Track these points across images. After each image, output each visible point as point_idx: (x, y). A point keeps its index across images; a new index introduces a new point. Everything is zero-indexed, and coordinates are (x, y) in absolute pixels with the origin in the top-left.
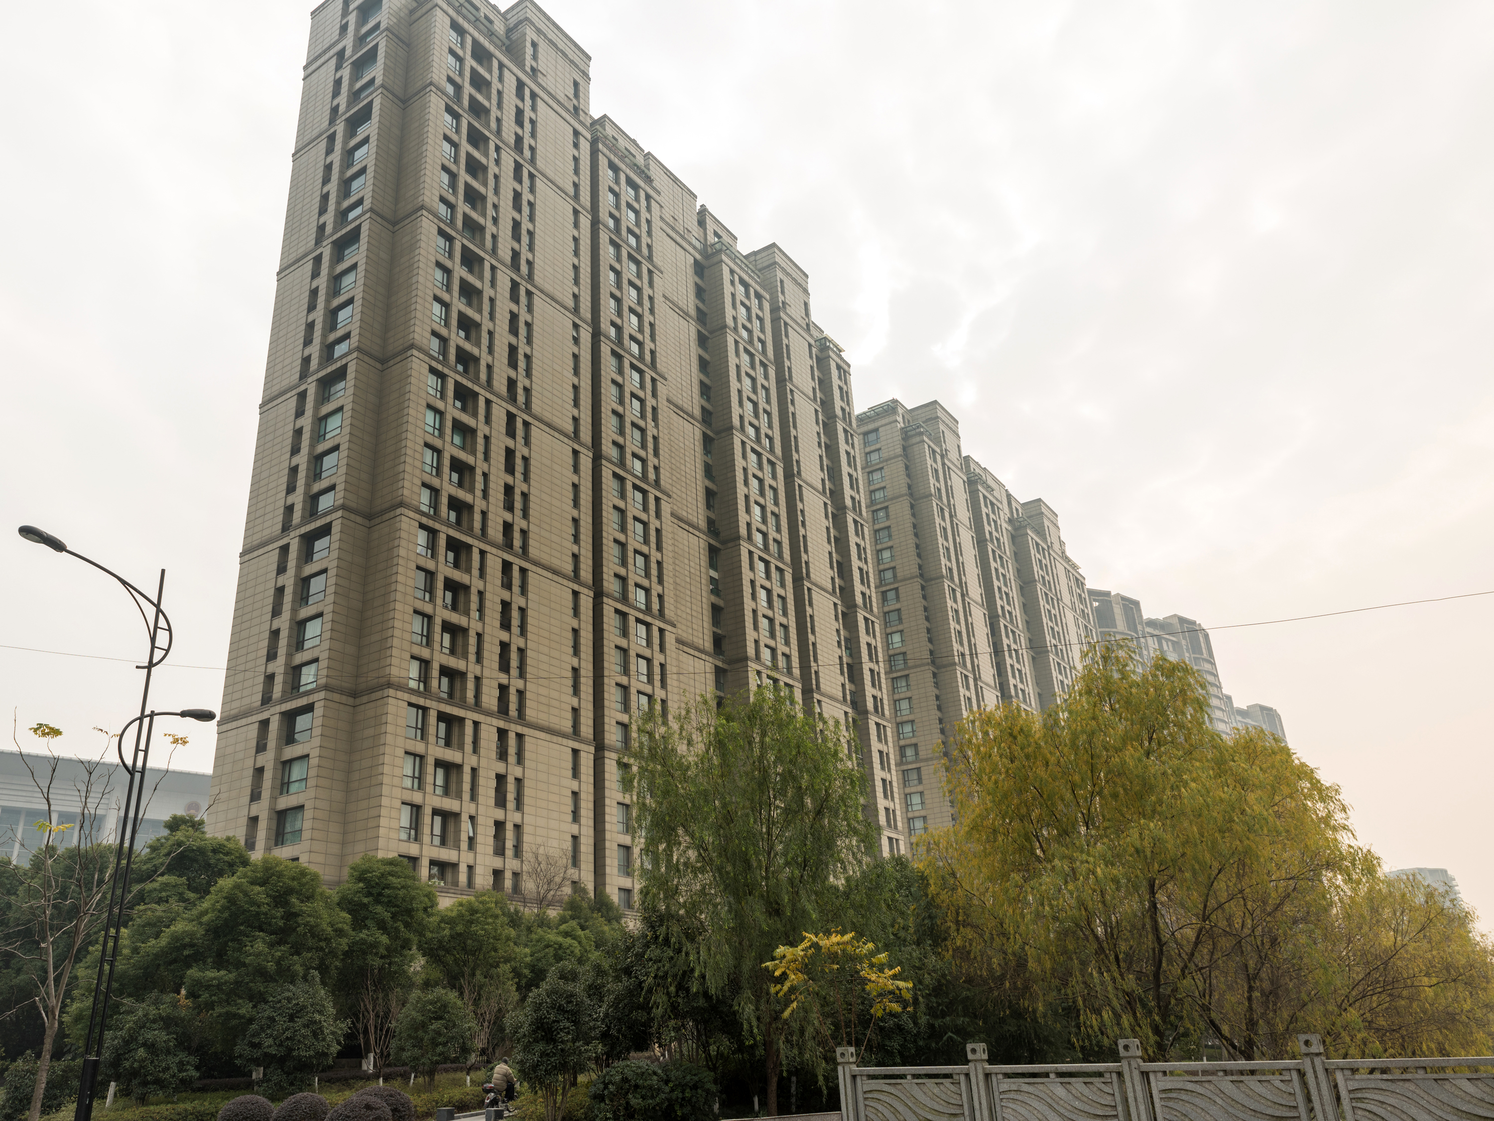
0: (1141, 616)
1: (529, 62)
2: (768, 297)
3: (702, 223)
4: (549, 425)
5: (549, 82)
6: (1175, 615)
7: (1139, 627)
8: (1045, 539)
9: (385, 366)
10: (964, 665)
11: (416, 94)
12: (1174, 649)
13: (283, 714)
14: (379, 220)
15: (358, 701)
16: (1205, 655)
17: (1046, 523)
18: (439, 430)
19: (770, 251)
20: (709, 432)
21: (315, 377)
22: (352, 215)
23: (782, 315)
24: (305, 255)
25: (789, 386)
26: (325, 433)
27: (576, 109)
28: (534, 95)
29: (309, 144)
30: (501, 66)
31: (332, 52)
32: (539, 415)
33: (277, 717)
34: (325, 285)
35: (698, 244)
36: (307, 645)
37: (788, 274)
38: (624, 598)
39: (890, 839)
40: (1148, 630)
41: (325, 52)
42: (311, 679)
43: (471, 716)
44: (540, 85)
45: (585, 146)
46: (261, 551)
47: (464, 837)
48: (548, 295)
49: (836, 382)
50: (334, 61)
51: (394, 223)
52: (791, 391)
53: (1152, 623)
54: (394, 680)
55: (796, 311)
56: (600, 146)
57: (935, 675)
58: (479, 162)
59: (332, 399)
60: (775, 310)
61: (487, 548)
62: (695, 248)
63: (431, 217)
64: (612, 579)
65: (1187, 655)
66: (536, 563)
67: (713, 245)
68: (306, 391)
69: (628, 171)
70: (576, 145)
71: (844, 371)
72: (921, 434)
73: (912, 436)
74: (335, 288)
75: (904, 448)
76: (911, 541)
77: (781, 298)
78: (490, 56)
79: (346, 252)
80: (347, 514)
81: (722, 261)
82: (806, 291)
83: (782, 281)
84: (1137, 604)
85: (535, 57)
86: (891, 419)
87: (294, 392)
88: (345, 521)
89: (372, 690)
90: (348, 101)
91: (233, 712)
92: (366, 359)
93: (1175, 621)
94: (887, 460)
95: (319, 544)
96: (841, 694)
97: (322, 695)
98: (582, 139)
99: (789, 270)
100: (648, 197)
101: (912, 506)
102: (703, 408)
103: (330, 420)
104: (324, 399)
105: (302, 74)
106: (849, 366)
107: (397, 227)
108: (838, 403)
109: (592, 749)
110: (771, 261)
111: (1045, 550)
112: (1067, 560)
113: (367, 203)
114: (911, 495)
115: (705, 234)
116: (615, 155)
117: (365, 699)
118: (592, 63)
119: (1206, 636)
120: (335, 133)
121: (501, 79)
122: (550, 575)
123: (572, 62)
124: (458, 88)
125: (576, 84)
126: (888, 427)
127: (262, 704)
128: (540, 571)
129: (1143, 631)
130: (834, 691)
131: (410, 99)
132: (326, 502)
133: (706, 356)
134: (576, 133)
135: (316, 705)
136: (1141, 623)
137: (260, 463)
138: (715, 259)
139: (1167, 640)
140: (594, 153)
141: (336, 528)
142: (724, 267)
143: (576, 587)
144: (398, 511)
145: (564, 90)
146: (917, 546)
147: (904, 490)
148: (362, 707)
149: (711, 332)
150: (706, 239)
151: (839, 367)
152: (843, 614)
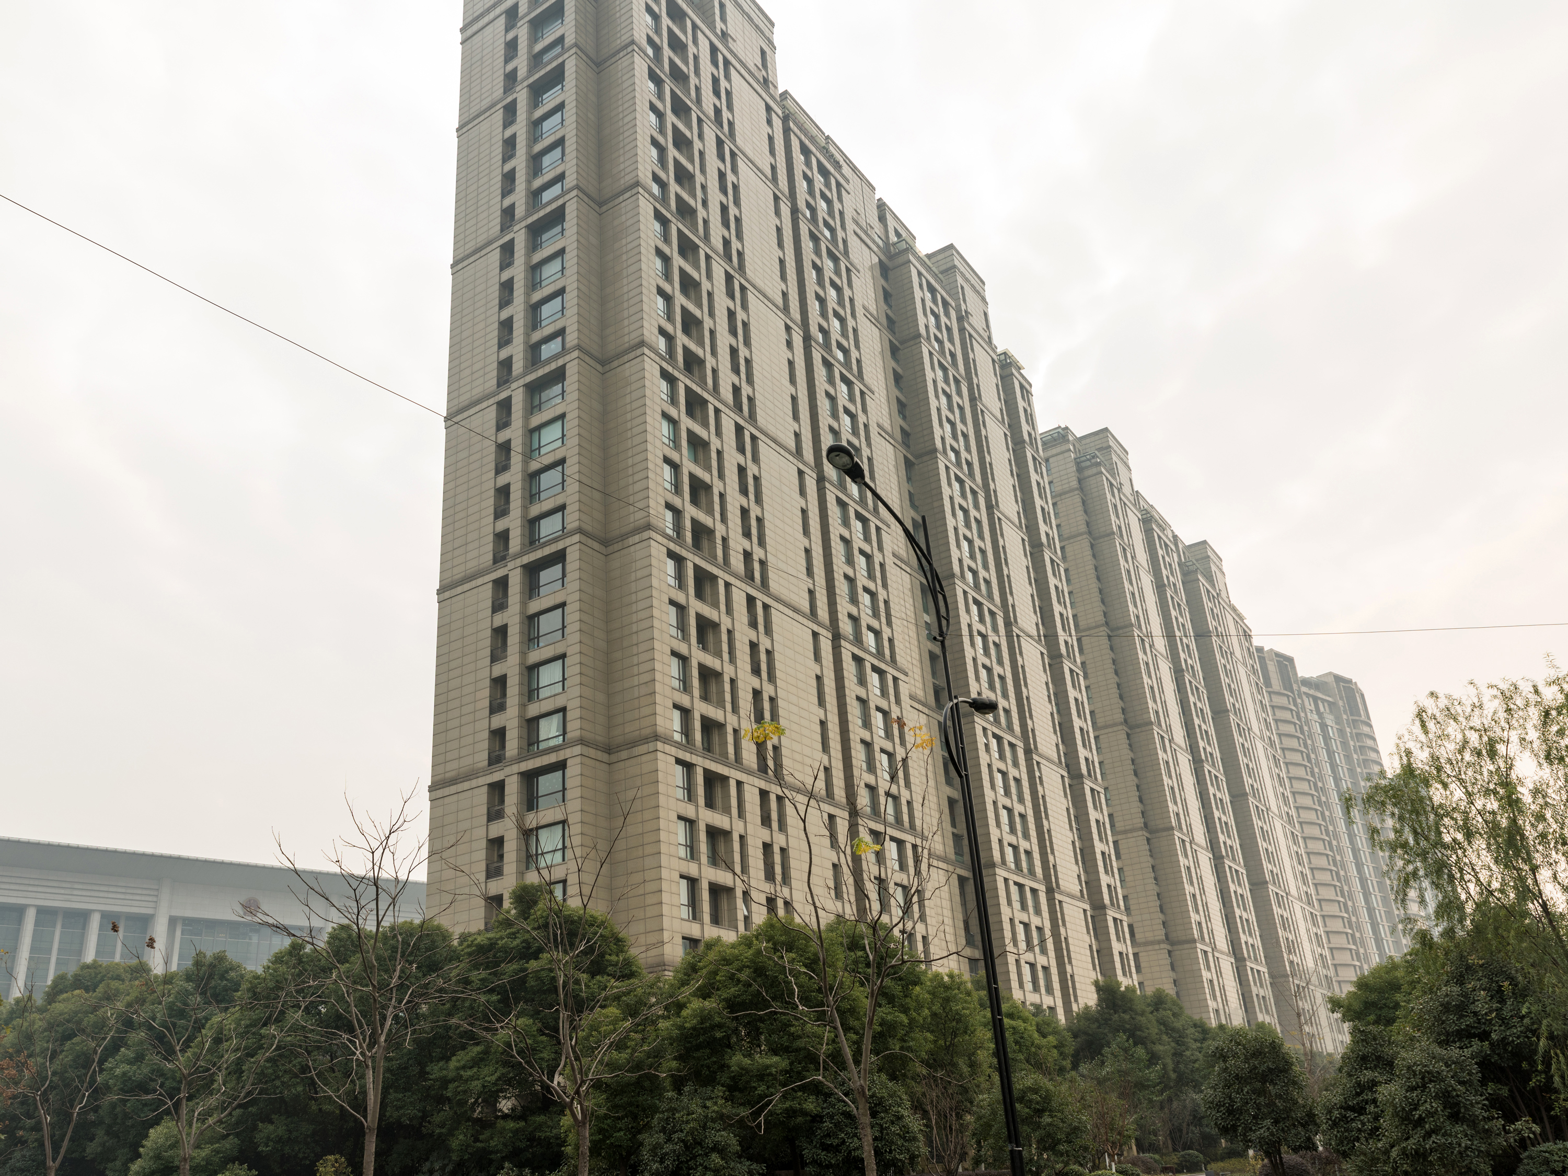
0: (1296, 674)
1: (719, 25)
2: (953, 304)
3: (882, 219)
4: (775, 441)
5: (738, 47)
6: (1330, 673)
7: (1295, 687)
8: (1213, 586)
9: (607, 368)
10: (1160, 725)
11: (614, 55)
12: (1331, 711)
13: (522, 774)
14: (586, 199)
15: (614, 758)
16: (1363, 718)
17: (1213, 568)
18: (674, 442)
19: (947, 253)
20: (909, 456)
21: (522, 382)
22: (547, 196)
23: (966, 325)
24: (489, 243)
25: (980, 406)
26: (540, 448)
27: (766, 81)
28: (727, 63)
29: (478, 116)
30: (695, 26)
31: (498, 11)
32: (764, 428)
33: (515, 778)
34: (522, 276)
35: (880, 243)
36: (543, 693)
37: (967, 280)
38: (858, 640)
39: (1115, 919)
40: (1304, 689)
41: (488, 11)
42: (554, 733)
43: (734, 775)
44: (731, 51)
45: (777, 123)
46: (467, 586)
47: (740, 917)
48: (760, 291)
49: (1021, 404)
50: (502, 21)
51: (601, 204)
52: (982, 411)
53: (1306, 682)
54: (660, 730)
55: (976, 321)
56: (791, 125)
57: (1128, 735)
58: (684, 135)
59: (544, 407)
60: (960, 319)
61: (732, 580)
62: (878, 246)
63: (646, 195)
64: (846, 619)
65: (1345, 717)
66: (777, 600)
67: (894, 244)
68: (509, 398)
69: (818, 155)
70: (769, 122)
71: (1026, 392)
72: (1098, 464)
73: (1087, 467)
74: (533, 278)
75: (1080, 481)
76: (1094, 585)
77: (963, 307)
78: (684, 15)
79: (545, 237)
80: (584, 539)
81: (909, 261)
82: (984, 299)
83: (962, 288)
84: (1291, 660)
85: (723, 19)
86: (1064, 448)
87: (492, 401)
88: (583, 547)
89: (634, 743)
90: (529, 65)
91: (448, 775)
92: (587, 359)
93: (1331, 680)
94: (1060, 495)
95: (546, 576)
96: (1055, 755)
97: (577, 750)
98: (774, 116)
99: (968, 275)
100: (839, 185)
101: (1092, 546)
102: (902, 429)
103: (544, 432)
104: (533, 408)
105: (459, 37)
106: (1031, 385)
107: (604, 208)
108: (1025, 428)
109: (846, 815)
110: (949, 265)
111: (1216, 598)
112: (1234, 609)
113: (570, 181)
114: (1090, 533)
115: (887, 232)
116: (806, 135)
117: (624, 754)
118: (775, 30)
119: (1362, 696)
120: (514, 101)
121: (695, 41)
122: (790, 613)
123: (757, 26)
124: (657, 49)
125: (763, 53)
126: (1061, 457)
127: (490, 765)
128: (781, 607)
129: (1299, 691)
130: (1050, 752)
131: (605, 61)
132: (549, 527)
133: (899, 370)
134: (768, 109)
135: (569, 763)
136: (1296, 681)
137: (452, 485)
138: (901, 260)
139: (1323, 701)
140: (787, 131)
141: (573, 556)
142: (912, 268)
143: (816, 628)
144: (645, 535)
145: (753, 60)
146: (1101, 591)
147: (1083, 528)
148: (621, 764)
149: (902, 343)
150: (887, 237)
151: (1022, 387)
152: (1050, 665)
